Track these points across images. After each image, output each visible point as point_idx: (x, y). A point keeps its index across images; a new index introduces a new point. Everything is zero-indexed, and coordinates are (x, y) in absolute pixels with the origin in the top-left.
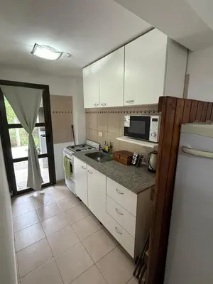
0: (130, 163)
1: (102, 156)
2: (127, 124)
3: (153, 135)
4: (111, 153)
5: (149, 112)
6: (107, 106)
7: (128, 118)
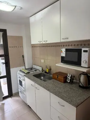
0: (65, 82)
1: (44, 76)
2: (63, 55)
3: (85, 62)
4: (51, 74)
5: (81, 45)
6: (47, 42)
7: (64, 50)
